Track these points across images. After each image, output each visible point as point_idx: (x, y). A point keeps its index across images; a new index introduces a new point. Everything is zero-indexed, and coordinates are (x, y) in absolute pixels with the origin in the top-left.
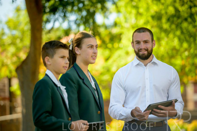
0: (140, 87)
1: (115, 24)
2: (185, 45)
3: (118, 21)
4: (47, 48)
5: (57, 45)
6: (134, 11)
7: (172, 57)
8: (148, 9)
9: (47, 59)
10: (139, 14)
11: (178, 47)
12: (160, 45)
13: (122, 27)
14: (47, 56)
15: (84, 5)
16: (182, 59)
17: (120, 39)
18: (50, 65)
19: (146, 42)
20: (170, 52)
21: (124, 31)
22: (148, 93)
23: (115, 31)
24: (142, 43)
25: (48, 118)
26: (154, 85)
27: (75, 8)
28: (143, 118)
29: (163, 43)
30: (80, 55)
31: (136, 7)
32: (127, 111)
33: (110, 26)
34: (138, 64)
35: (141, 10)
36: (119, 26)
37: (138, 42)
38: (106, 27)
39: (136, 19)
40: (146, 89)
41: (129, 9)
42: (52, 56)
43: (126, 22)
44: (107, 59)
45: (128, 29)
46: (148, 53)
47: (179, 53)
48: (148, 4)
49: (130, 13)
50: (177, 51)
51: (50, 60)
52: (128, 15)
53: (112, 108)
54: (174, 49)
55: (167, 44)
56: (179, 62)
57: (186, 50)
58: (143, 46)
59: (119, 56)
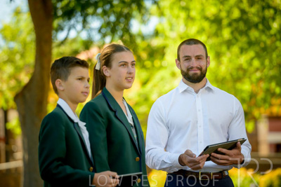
0: (189, 122)
1: (156, 34)
2: (256, 63)
3: (160, 28)
4: (58, 68)
5: (71, 62)
6: (183, 15)
7: (238, 80)
9: (58, 82)
10: (190, 18)
11: (245, 66)
12: (219, 63)
13: (166, 37)
14: (58, 78)
15: (112, 6)
16: (252, 83)
17: (163, 55)
18: (63, 90)
19: (198, 58)
20: (235, 73)
21: (169, 42)
22: (201, 131)
23: (156, 43)
24: (193, 59)
25: (61, 168)
26: (210, 120)
28: (197, 166)
29: (225, 59)
30: (110, 77)
31: (187, 9)
32: (172, 157)
33: (148, 35)
34: (185, 91)
35: (193, 13)
36: (162, 36)
37: (188, 58)
38: (143, 38)
39: (186, 25)
40: (199, 125)
41: (176, 11)
42: (65, 79)
43: (172, 29)
44: (144, 83)
45: (174, 39)
46: (202, 73)
47: (248, 75)
48: (202, 4)
49: (178, 17)
50: (245, 71)
51: (63, 84)
52: (174, 21)
53: (149, 153)
54: (240, 68)
55: (230, 61)
56: (246, 87)
57: (257, 70)
58: (194, 63)
59: (162, 79)
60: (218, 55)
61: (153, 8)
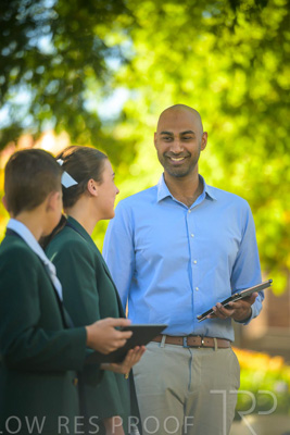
1: (124, 117)
3: (130, 108)
6: (171, 87)
7: (260, 201)
8: (205, 84)
10: (181, 92)
11: (274, 179)
12: (231, 173)
13: (141, 125)
15: (49, 68)
16: (285, 209)
17: (134, 155)
21: (144, 133)
23: (123, 133)
27: (29, 75)
29: (240, 167)
31: (177, 77)
33: (109, 121)
35: (189, 85)
36: (132, 122)
43: (150, 112)
48: (205, 70)
49: (161, 89)
50: (275, 188)
52: (155, 96)
54: (266, 183)
55: (250, 170)
56: (276, 214)
60: (230, 159)
61: (122, 72)
